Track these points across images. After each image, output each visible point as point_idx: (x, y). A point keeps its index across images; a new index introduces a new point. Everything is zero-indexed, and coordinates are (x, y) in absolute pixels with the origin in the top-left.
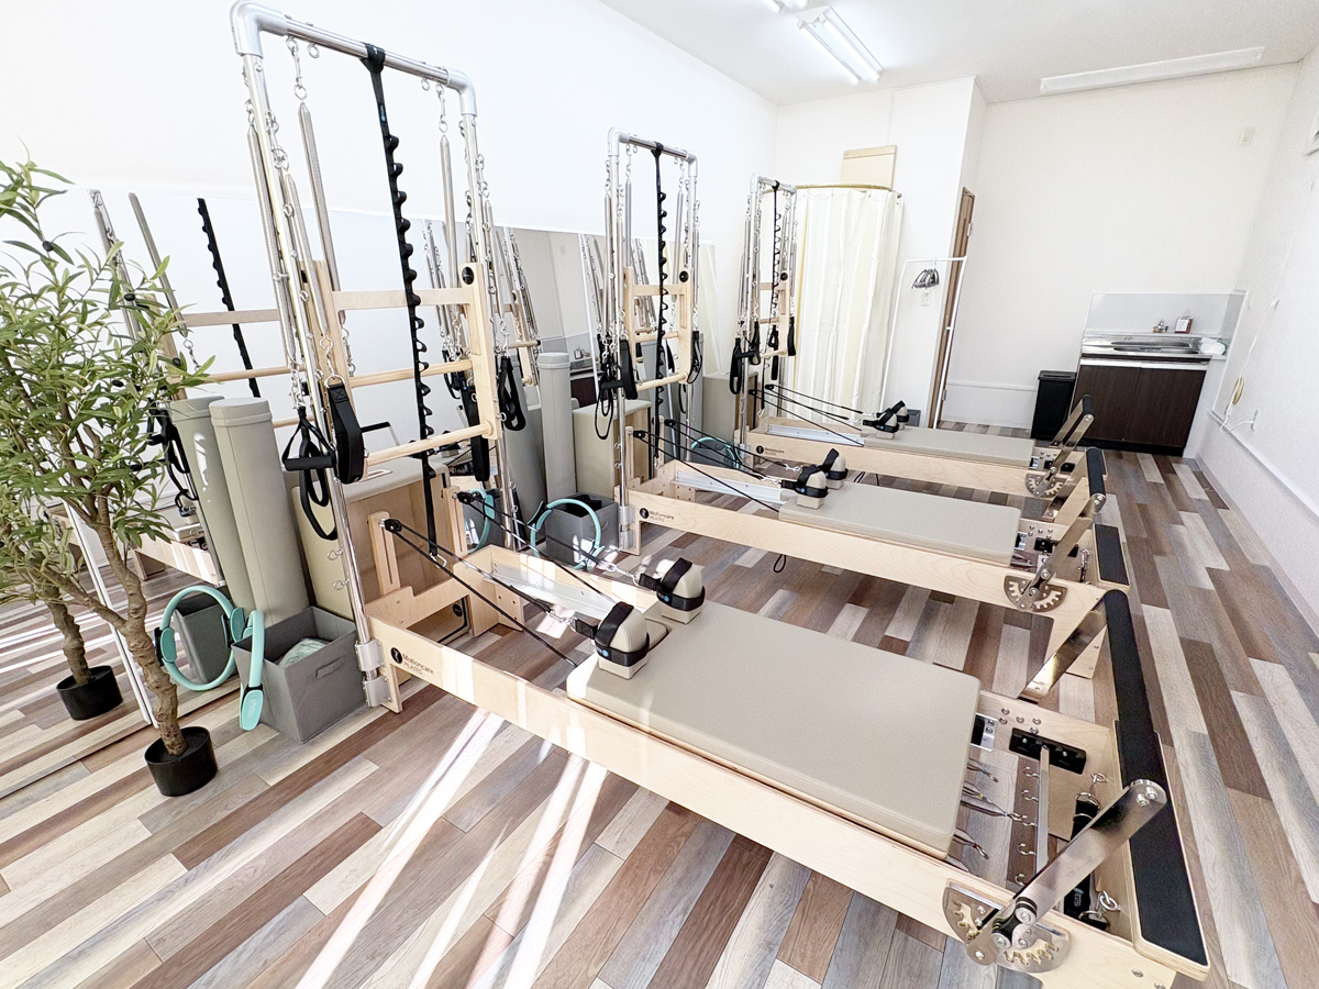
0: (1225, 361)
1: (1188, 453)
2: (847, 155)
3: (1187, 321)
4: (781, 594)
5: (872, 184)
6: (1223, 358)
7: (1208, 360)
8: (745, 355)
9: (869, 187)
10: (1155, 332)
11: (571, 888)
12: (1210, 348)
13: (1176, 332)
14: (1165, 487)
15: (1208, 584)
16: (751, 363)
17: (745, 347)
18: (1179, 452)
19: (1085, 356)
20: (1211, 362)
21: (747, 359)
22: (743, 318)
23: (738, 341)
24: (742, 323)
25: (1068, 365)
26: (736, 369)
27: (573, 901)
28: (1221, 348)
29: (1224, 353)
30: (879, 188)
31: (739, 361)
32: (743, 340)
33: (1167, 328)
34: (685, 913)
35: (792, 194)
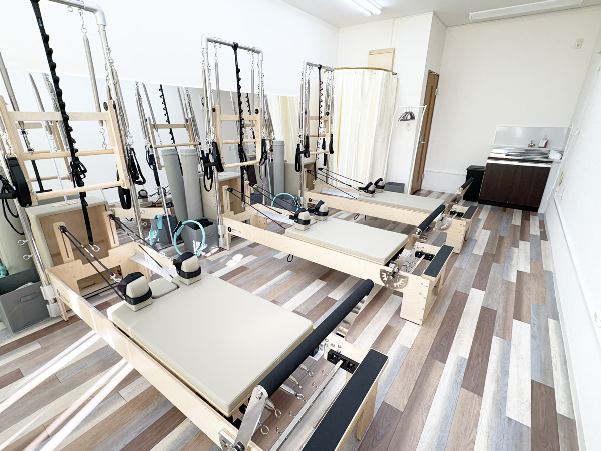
0: (560, 162)
1: (540, 211)
2: (371, 53)
3: (545, 142)
4: (288, 272)
5: (376, 67)
6: (560, 161)
7: (552, 162)
8: (302, 152)
9: (374, 69)
10: (529, 147)
11: (93, 414)
12: (554, 156)
13: (540, 147)
14: (520, 228)
15: (513, 278)
16: (305, 156)
17: (302, 149)
18: (536, 210)
19: (490, 158)
20: (553, 163)
21: (303, 154)
22: (300, 134)
23: (298, 145)
24: (300, 136)
25: (482, 162)
26: (298, 160)
27: (89, 421)
28: (559, 156)
29: (561, 159)
30: (380, 69)
31: (299, 155)
32: (301, 145)
33: (534, 145)
34: (140, 432)
35: (332, 71)
